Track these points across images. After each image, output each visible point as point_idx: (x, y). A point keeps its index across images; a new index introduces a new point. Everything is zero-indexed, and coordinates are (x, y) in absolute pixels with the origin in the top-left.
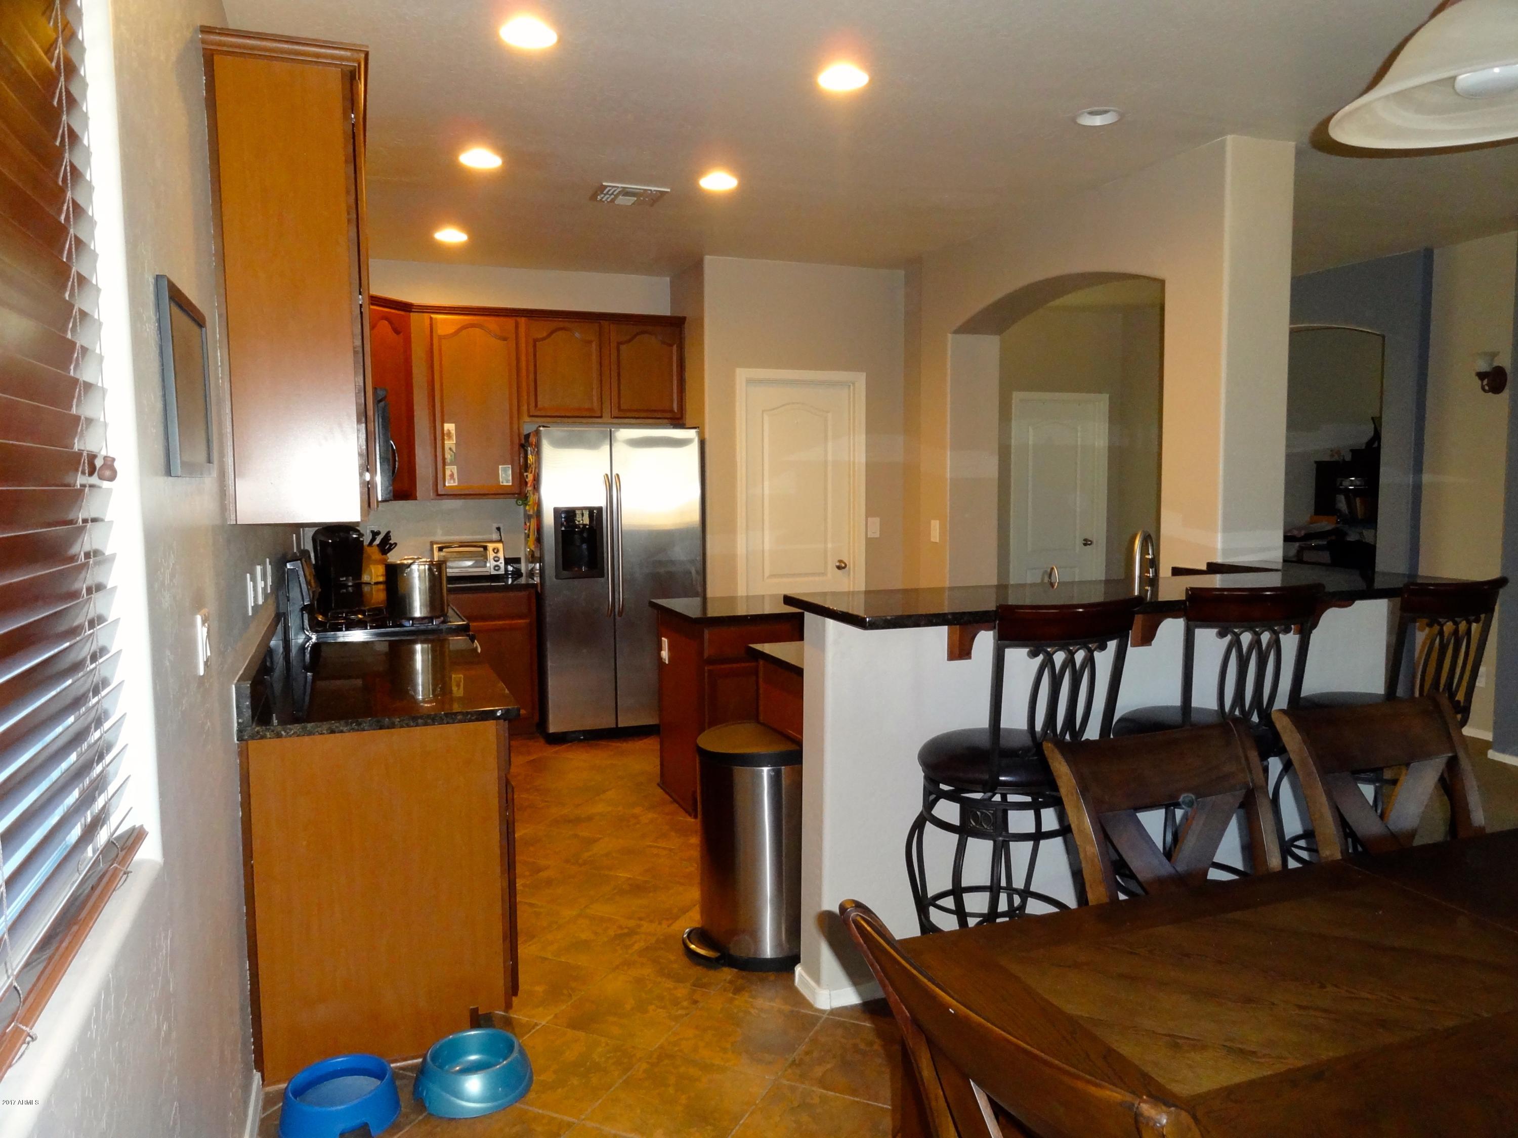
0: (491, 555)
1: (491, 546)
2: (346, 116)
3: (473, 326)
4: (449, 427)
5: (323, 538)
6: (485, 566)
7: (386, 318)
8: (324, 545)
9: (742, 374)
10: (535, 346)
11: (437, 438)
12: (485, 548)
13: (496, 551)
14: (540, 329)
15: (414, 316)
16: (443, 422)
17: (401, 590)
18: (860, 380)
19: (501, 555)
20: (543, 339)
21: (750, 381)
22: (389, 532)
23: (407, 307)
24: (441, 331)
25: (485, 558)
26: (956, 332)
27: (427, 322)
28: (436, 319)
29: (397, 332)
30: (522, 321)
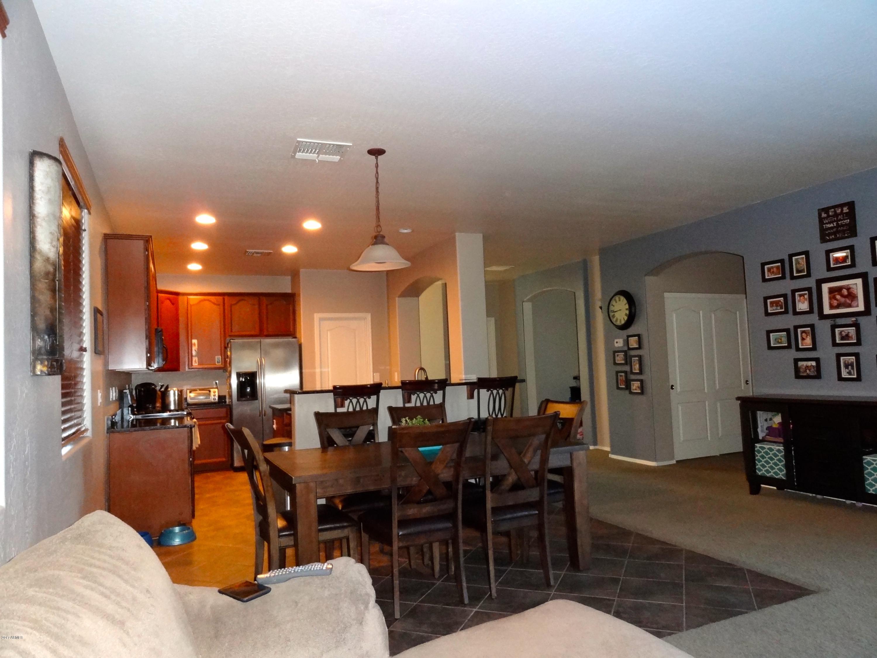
0: (212, 394)
1: (212, 390)
2: (145, 253)
3: (205, 300)
4: (195, 341)
5: (140, 388)
6: (209, 398)
7: (169, 299)
8: (140, 391)
9: (317, 316)
10: (231, 307)
11: (190, 346)
12: (210, 391)
13: (215, 392)
14: (234, 300)
15: (180, 297)
16: (192, 339)
17: (167, 402)
18: (369, 316)
19: (217, 394)
20: (234, 304)
21: (321, 319)
22: (168, 385)
23: (177, 294)
24: (191, 303)
25: (209, 395)
26: (399, 297)
27: (187, 299)
28: (190, 298)
29: (173, 304)
30: (226, 298)
